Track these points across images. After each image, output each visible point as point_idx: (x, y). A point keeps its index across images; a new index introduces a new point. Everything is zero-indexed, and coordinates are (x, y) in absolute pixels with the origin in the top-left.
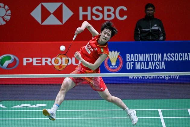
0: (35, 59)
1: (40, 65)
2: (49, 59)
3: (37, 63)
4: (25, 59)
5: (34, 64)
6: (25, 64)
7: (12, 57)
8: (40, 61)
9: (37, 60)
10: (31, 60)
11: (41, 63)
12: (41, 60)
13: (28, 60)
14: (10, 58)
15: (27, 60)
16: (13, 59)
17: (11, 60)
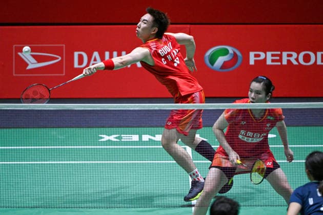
0: (269, 54)
1: (279, 63)
2: (295, 55)
3: (273, 61)
4: (252, 54)
5: (269, 62)
6: (252, 62)
7: (231, 50)
8: (278, 58)
9: (273, 55)
10: (263, 55)
11: (280, 60)
12: (281, 56)
13: (259, 56)
14: (226, 52)
15: (256, 56)
16: (231, 54)
17: (228, 55)
